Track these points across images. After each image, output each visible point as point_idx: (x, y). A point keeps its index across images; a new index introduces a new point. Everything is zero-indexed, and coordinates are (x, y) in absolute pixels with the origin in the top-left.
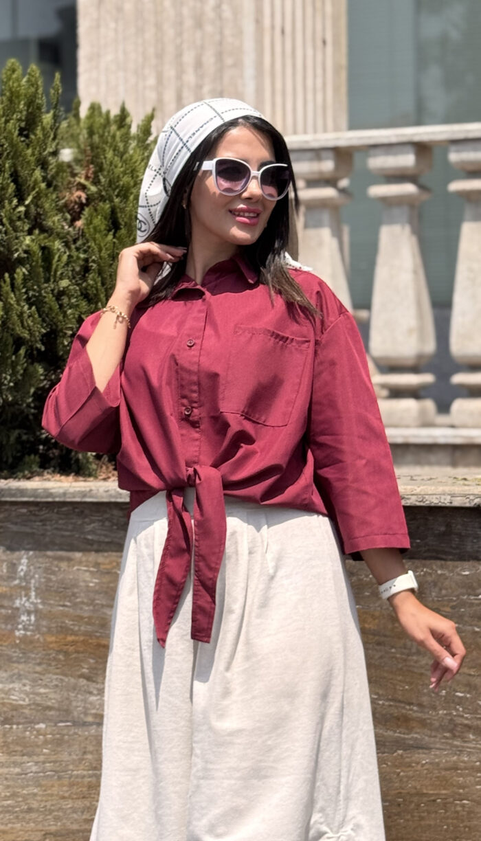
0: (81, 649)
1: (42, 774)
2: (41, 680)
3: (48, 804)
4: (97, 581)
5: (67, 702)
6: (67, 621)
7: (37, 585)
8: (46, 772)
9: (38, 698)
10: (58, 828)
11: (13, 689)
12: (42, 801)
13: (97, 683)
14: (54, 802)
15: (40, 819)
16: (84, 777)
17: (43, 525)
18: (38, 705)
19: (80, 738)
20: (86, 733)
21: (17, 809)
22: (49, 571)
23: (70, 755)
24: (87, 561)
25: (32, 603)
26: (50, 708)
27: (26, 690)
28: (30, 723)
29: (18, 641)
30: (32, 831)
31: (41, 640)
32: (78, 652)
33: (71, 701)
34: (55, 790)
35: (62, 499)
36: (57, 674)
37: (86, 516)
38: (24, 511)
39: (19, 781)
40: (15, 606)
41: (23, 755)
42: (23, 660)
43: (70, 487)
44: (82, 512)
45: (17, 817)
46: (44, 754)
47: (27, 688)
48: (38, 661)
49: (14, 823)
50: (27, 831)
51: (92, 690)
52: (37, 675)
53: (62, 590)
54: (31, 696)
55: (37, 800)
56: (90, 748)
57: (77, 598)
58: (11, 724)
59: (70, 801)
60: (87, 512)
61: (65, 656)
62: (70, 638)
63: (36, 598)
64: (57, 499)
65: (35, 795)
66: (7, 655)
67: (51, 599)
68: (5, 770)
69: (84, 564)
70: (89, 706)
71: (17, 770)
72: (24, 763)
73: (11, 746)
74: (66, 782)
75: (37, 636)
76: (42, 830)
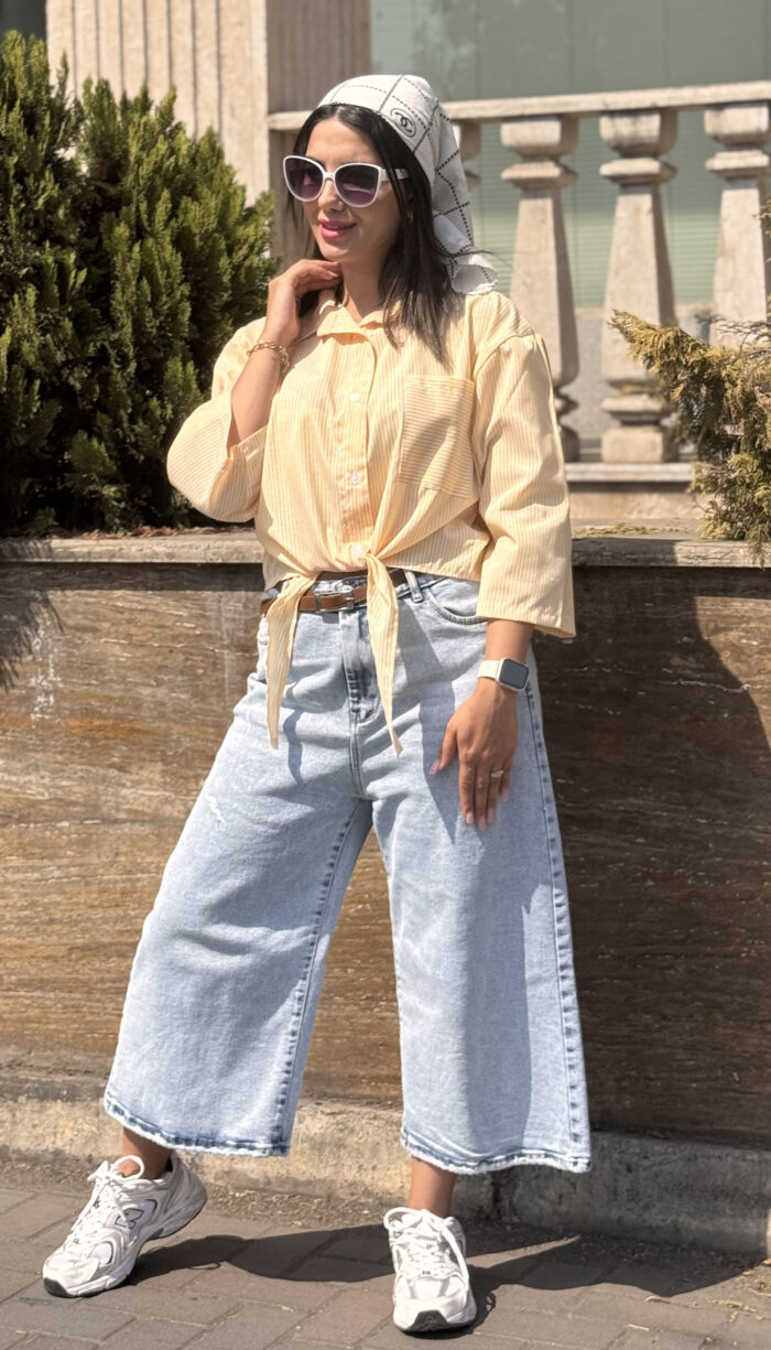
0: (111, 735)
1: (65, 880)
2: (63, 771)
3: (74, 914)
4: (129, 655)
5: (94, 796)
6: (93, 703)
7: (56, 661)
8: (69, 878)
9: (59, 792)
10: (86, 941)
11: (30, 782)
13: (131, 774)
14: (80, 912)
15: (65, 931)
16: (116, 882)
17: (63, 589)
18: (61, 800)
19: (112, 838)
20: (119, 832)
22: (71, 645)
23: (99, 857)
24: (116, 632)
25: (51, 682)
26: (74, 804)
28: (52, 821)
29: (34, 727)
30: (55, 945)
31: (63, 724)
32: (107, 738)
33: (99, 796)
34: (82, 898)
35: (86, 560)
36: (83, 764)
37: (115, 580)
38: (40, 573)
39: (39, 888)
40: (30, 685)
41: (43, 858)
42: (40, 748)
43: (96, 546)
44: (110, 574)
45: (37, 930)
46: (69, 857)
47: (47, 781)
48: (59, 749)
49: (33, 936)
50: (49, 946)
51: (124, 781)
52: (57, 766)
53: (86, 666)
54: (51, 790)
55: (61, 911)
56: (123, 849)
57: (104, 675)
58: (30, 822)
59: (100, 910)
60: (115, 574)
61: (92, 743)
62: (97, 723)
63: (55, 675)
64: (80, 560)
65: (58, 903)
66: (21, 742)
67: (73, 677)
68: (22, 876)
69: (114, 635)
70: (120, 800)
71: (36, 875)
72: (43, 867)
73: (28, 848)
74: (95, 888)
75: (58, 720)
76: (67, 944)
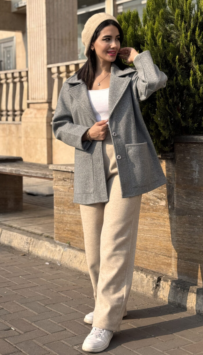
1: (199, 232)
3: (201, 242)
7: (198, 170)
9: (198, 207)
11: (191, 204)
12: (199, 241)
15: (198, 246)
17: (200, 150)
18: (198, 209)
21: (192, 242)
22: (202, 166)
25: (197, 176)
26: (201, 211)
27: (195, 205)
28: (196, 215)
31: (199, 188)
34: (202, 238)
38: (195, 145)
39: (193, 233)
40: (192, 177)
41: (194, 225)
42: (194, 195)
46: (200, 225)
47: (195, 204)
48: (198, 195)
49: (191, 247)
50: (195, 250)
52: (198, 200)
54: (196, 206)
58: (191, 215)
63: (198, 174)
65: (197, 238)
66: (190, 193)
67: (202, 175)
68: (189, 230)
71: (192, 230)
72: (194, 228)
73: (191, 222)
76: (199, 250)
